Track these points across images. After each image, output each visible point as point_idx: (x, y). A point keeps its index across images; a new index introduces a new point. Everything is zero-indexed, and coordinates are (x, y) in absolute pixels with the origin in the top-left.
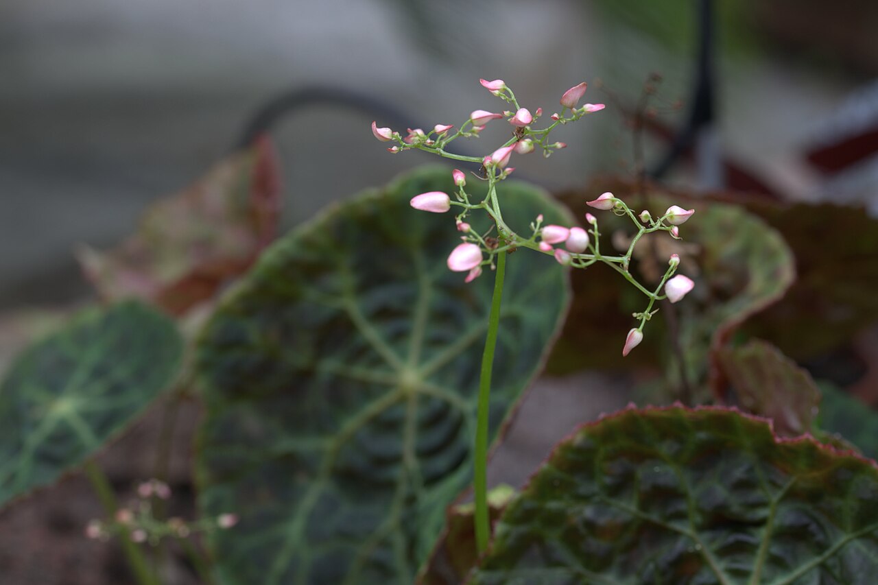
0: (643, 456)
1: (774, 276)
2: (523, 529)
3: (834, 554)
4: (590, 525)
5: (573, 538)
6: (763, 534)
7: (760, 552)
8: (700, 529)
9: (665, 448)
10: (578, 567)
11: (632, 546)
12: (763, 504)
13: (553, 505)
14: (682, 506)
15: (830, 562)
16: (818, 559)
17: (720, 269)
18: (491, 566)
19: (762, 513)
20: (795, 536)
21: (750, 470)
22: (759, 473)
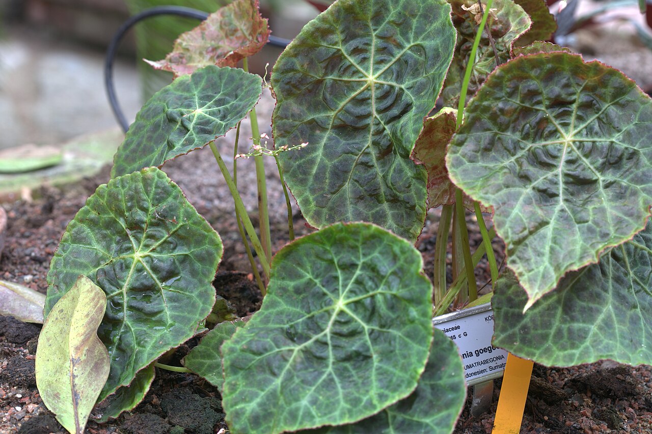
0: (523, 78)
1: (521, 23)
2: (474, 114)
3: (603, 113)
4: (502, 110)
5: (494, 118)
6: (574, 106)
7: (574, 114)
8: (547, 107)
9: (533, 73)
10: (496, 130)
11: (517, 119)
12: (574, 94)
13: (485, 103)
14: (539, 98)
15: (601, 116)
16: (597, 115)
17: (495, 23)
18: (461, 133)
19: (573, 97)
20: (587, 106)
21: (569, 79)
22: (572, 80)
